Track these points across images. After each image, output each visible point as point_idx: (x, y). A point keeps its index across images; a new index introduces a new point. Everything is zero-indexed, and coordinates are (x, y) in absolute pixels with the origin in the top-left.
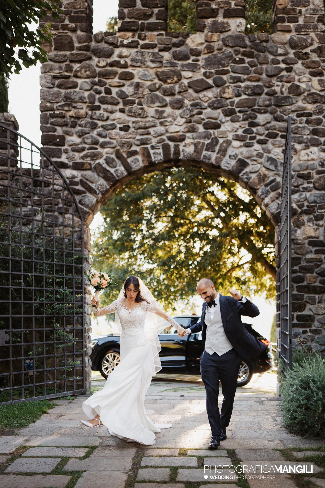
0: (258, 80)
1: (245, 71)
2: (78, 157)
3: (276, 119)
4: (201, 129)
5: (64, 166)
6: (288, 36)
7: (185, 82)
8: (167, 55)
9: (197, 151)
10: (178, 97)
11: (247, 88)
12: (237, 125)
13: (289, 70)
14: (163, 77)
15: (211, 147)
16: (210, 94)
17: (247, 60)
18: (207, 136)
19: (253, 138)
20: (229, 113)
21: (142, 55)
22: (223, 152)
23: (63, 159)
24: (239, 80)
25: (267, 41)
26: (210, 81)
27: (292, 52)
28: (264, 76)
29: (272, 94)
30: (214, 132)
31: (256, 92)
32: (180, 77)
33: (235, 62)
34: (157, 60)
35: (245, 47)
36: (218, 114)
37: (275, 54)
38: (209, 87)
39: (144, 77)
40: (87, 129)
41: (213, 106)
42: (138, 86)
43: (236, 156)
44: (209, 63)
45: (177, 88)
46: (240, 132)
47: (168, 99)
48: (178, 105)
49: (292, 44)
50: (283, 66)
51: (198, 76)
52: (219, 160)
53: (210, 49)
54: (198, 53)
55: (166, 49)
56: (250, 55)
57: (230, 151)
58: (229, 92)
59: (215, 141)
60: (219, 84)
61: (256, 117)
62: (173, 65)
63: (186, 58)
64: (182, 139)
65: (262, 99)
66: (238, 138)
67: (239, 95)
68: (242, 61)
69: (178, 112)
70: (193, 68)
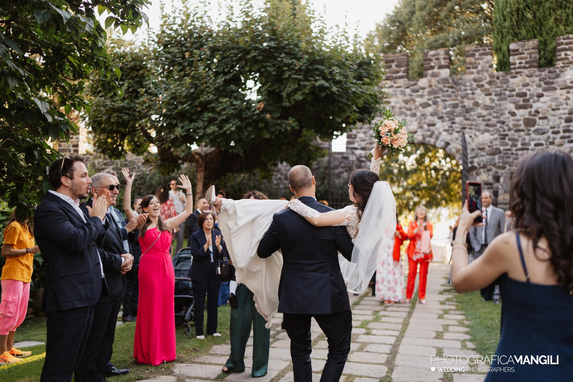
0: (456, 100)
1: (449, 96)
2: (363, 144)
3: (467, 119)
4: (426, 127)
5: (356, 149)
6: (472, 76)
7: (417, 104)
8: (408, 91)
9: (424, 137)
10: (414, 111)
11: (450, 105)
12: (444, 124)
13: (473, 94)
14: (406, 102)
15: (431, 136)
16: (430, 109)
17: (450, 90)
18: (429, 130)
19: (453, 130)
20: (441, 118)
21: (395, 91)
22: (437, 138)
23: (356, 145)
24: (445, 101)
25: (461, 79)
26: (430, 102)
27: (474, 85)
28: (459, 98)
29: (464, 107)
30: (432, 128)
31: (455, 106)
32: (414, 101)
33: (444, 91)
34: (403, 93)
35: (449, 83)
36: (435, 119)
37: (465, 86)
38: (429, 105)
39: (396, 102)
40: (367, 130)
41: (432, 115)
42: (393, 107)
43: (443, 140)
44: (430, 93)
45: (413, 107)
46: (447, 128)
47: (408, 113)
48: (414, 115)
49: (475, 80)
50: (469, 92)
51: (424, 100)
52: (435, 142)
53: (430, 86)
54: (423, 89)
55: (408, 87)
56: (452, 87)
57: (441, 138)
58: (440, 108)
59: (433, 133)
60: (435, 103)
61: (454, 119)
62: (411, 95)
63: (418, 91)
64: (415, 132)
65: (459, 109)
66: (446, 131)
67: (445, 108)
68: (447, 91)
69: (414, 119)
70: (421, 96)
